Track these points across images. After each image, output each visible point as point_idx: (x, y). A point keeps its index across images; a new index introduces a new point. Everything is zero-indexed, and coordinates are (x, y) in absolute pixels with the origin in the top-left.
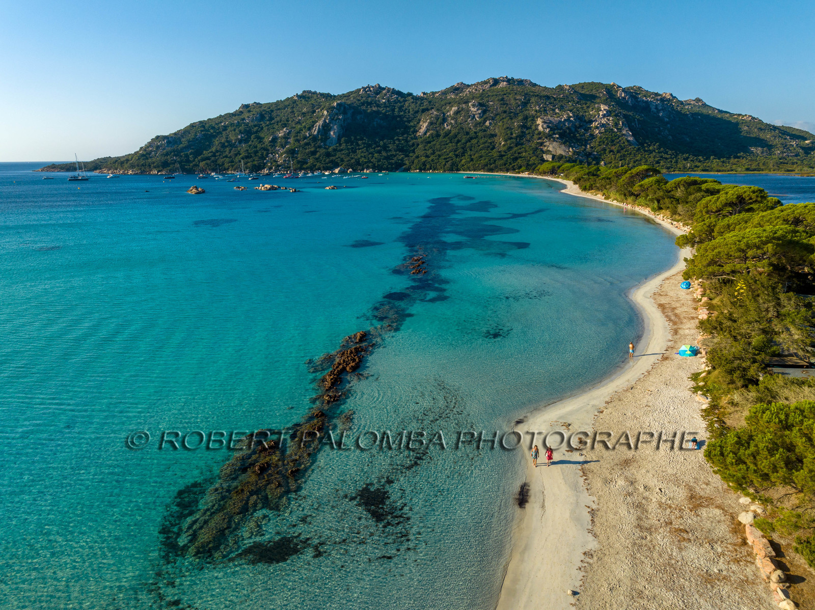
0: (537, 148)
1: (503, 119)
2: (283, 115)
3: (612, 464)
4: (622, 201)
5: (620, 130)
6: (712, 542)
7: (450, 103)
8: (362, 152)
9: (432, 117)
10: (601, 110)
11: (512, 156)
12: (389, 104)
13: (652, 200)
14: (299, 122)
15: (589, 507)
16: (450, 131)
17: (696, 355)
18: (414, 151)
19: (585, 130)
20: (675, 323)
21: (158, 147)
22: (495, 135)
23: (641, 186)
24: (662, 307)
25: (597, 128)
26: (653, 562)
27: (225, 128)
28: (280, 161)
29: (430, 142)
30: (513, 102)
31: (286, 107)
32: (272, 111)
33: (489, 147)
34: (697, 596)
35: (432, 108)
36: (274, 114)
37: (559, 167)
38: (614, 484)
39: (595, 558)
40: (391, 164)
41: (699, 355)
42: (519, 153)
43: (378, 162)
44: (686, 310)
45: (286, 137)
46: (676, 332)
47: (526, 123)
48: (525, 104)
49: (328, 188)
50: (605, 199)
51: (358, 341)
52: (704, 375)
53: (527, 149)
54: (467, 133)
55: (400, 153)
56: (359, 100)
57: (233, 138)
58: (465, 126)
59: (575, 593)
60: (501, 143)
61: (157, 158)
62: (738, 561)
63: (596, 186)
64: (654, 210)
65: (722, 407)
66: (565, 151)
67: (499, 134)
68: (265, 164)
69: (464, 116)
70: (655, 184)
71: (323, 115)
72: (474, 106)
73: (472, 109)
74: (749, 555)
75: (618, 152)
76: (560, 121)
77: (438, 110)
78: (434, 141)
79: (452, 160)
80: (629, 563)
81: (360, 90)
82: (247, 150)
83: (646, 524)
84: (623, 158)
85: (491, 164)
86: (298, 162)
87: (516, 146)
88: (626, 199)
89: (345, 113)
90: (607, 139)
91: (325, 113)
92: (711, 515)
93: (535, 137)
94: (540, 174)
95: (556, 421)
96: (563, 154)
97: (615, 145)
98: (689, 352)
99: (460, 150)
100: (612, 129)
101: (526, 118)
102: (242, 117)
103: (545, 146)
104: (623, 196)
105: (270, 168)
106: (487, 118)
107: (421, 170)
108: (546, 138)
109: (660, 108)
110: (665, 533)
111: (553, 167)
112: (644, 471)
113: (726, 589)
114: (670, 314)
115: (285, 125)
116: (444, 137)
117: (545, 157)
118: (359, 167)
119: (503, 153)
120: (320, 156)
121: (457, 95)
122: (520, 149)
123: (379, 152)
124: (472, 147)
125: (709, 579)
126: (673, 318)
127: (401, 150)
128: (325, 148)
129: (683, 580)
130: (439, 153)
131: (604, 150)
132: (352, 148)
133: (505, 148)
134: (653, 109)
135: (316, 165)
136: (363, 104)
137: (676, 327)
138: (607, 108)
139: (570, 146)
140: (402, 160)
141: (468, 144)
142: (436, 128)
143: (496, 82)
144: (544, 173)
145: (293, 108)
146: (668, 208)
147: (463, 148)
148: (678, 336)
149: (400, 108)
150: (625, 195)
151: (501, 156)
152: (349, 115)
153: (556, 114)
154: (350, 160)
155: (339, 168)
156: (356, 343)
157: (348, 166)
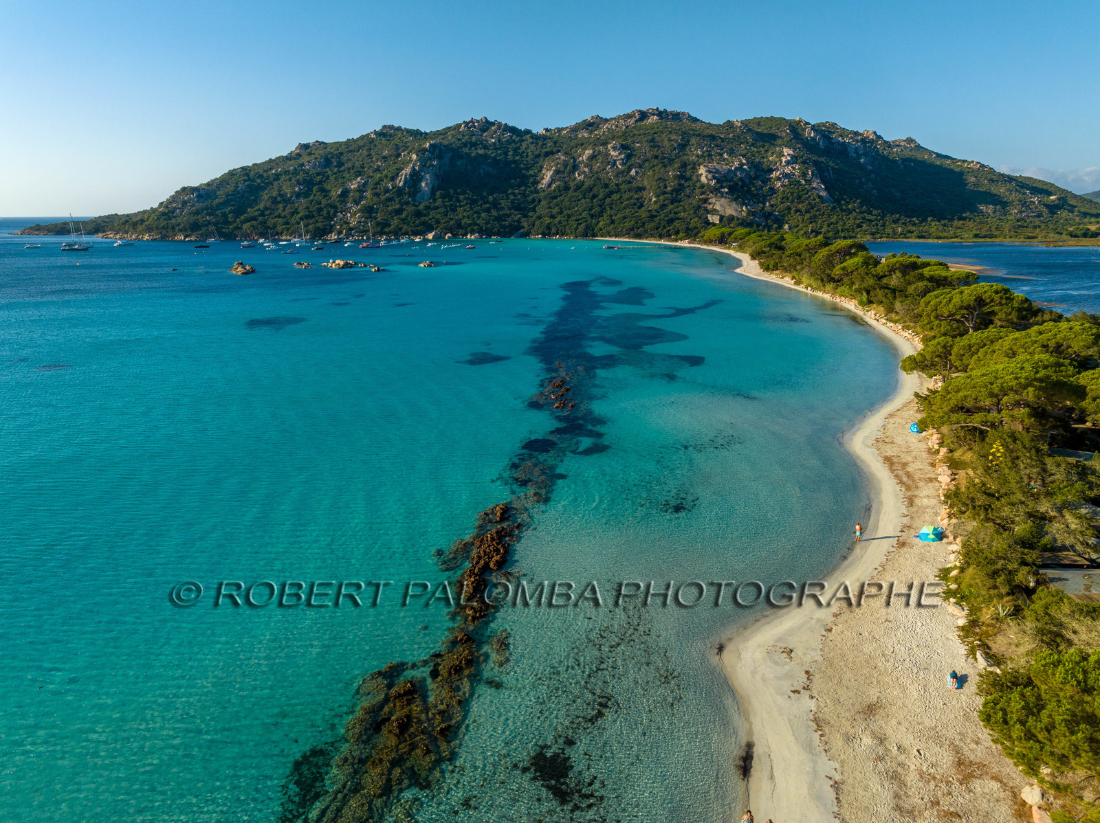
0: (699, 207)
1: (654, 166)
2: (357, 159)
3: (853, 713)
4: (818, 289)
5: (809, 182)
7: (582, 145)
8: (465, 210)
9: (558, 163)
11: (666, 216)
12: (500, 145)
13: (859, 291)
14: (378, 170)
15: (830, 778)
16: (583, 183)
17: (941, 539)
18: (534, 210)
19: (763, 182)
20: (908, 488)
21: (184, 203)
22: (644, 189)
23: (843, 269)
24: (888, 460)
25: (778, 179)
27: (277, 177)
28: (353, 223)
29: (555, 198)
30: (666, 143)
31: (360, 148)
32: (341, 154)
33: (635, 204)
35: (559, 151)
36: (344, 158)
37: (730, 234)
38: (858, 742)
40: (504, 227)
41: (945, 540)
42: (676, 213)
43: (486, 224)
44: (920, 467)
45: (361, 190)
46: (911, 502)
47: (684, 172)
48: (683, 147)
49: (422, 265)
50: (795, 283)
51: (498, 519)
52: (954, 573)
53: (686, 207)
54: (606, 186)
55: (516, 212)
56: (459, 140)
57: (287, 191)
58: (602, 176)
60: (651, 198)
61: (184, 218)
63: (783, 266)
64: (861, 303)
65: (983, 623)
66: (737, 210)
67: (648, 187)
68: (332, 226)
69: (602, 162)
70: (862, 266)
71: (411, 160)
72: (614, 148)
73: (613, 153)
75: (807, 211)
76: (730, 170)
77: (566, 153)
78: (561, 195)
79: (586, 221)
81: (460, 125)
82: (308, 208)
83: (906, 806)
84: (813, 220)
85: (638, 228)
86: (378, 224)
87: (672, 203)
88: (824, 286)
89: (440, 157)
90: (792, 194)
91: (414, 157)
92: (986, 790)
93: (697, 191)
94: (705, 242)
95: (774, 646)
96: (735, 214)
97: (803, 202)
98: (932, 536)
99: (597, 209)
100: (799, 181)
101: (684, 165)
102: (300, 161)
103: (710, 204)
104: (819, 282)
105: (340, 232)
106: (632, 165)
107: (544, 235)
108: (712, 192)
109: (861, 152)
110: (932, 819)
111: (723, 234)
112: (894, 722)
114: (900, 473)
115: (359, 174)
116: (575, 191)
117: (710, 219)
118: (461, 231)
119: (654, 213)
120: (407, 216)
121: (591, 132)
122: (677, 207)
123: (488, 211)
124: (612, 204)
126: (905, 479)
127: (517, 208)
128: (414, 205)
130: (569, 212)
131: (789, 209)
132: (452, 205)
133: (657, 206)
134: (852, 153)
135: (402, 228)
136: (465, 145)
137: (909, 493)
138: (791, 152)
139: (743, 204)
140: (519, 221)
141: (608, 200)
142: (564, 178)
143: (644, 115)
144: (710, 242)
145: (370, 149)
146: (882, 302)
147: (601, 206)
148: (914, 509)
149: (516, 150)
150: (822, 280)
151: (652, 217)
152: (446, 160)
153: (724, 160)
154: (448, 222)
155: (433, 233)
156: (497, 522)
157: (446, 229)
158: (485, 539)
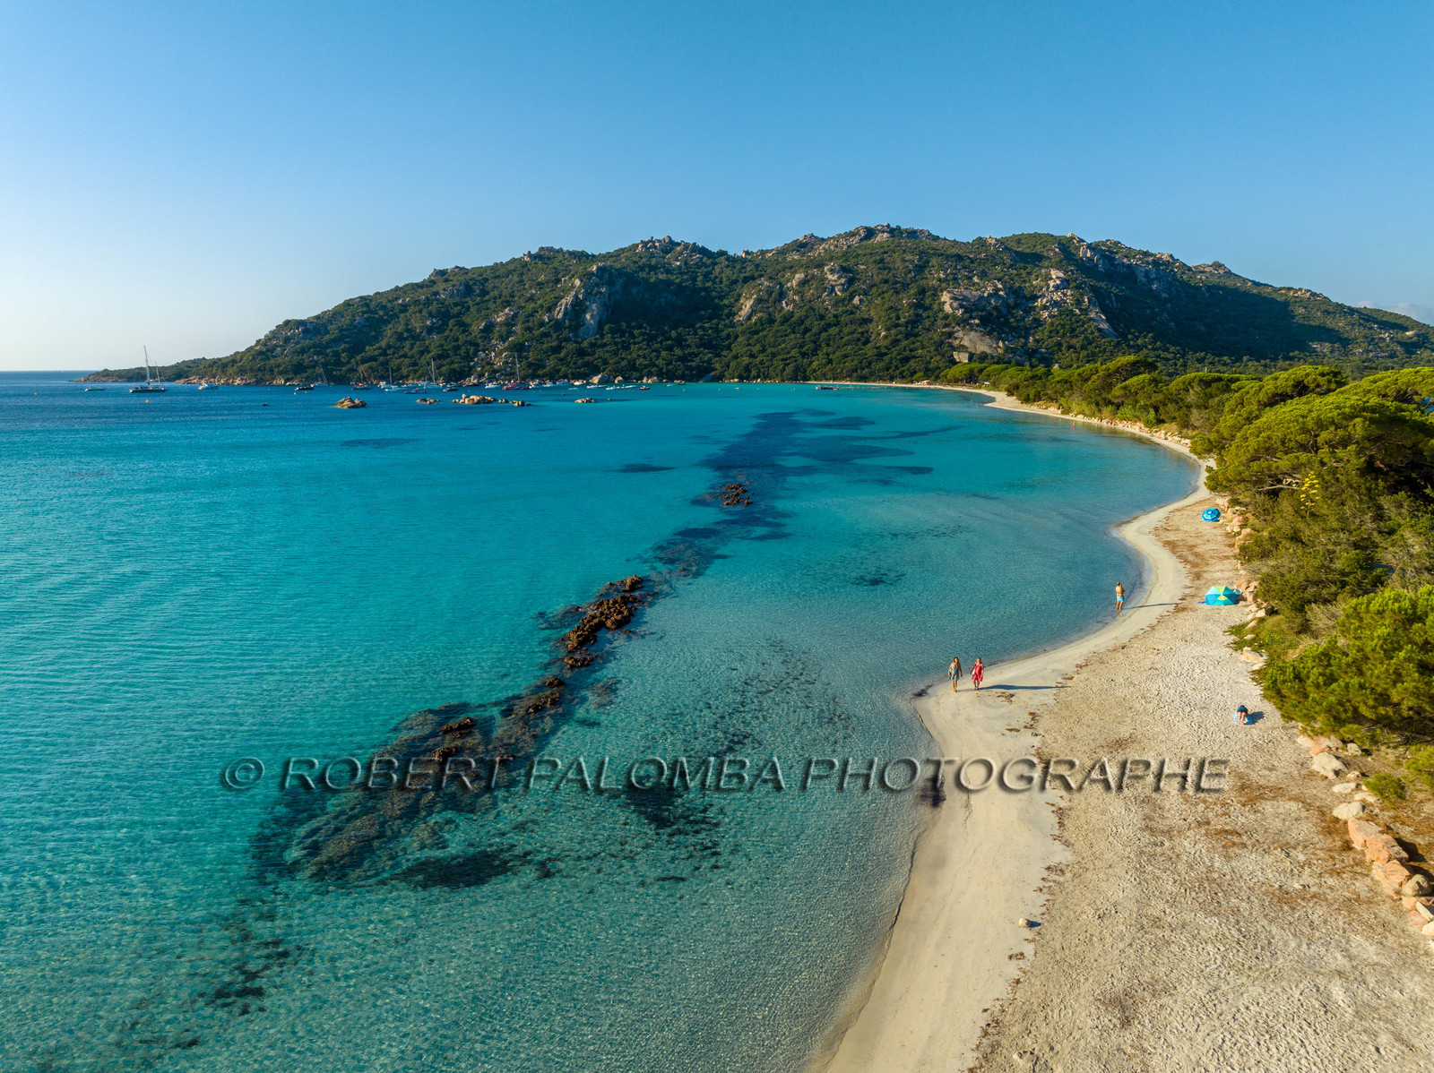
0: (942, 342)
1: (883, 292)
2: (504, 286)
3: (1093, 747)
4: (1093, 415)
5: (1085, 311)
6: (1286, 848)
7: (791, 268)
8: (640, 348)
9: (760, 290)
10: (1051, 279)
11: (899, 354)
12: (686, 269)
13: (1145, 408)
14: (531, 299)
15: (1053, 805)
16: (792, 314)
17: (1236, 602)
18: (729, 348)
19: (1024, 311)
20: (1195, 565)
21: (287, 340)
22: (870, 320)
23: (1125, 388)
24: (1171, 546)
25: (1045, 308)
26: (1176, 877)
27: (404, 308)
28: (499, 364)
29: (757, 332)
30: (899, 264)
31: (510, 273)
32: (486, 280)
33: (859, 340)
34: (1265, 923)
35: (761, 276)
36: (489, 285)
37: (981, 371)
39: (1068, 875)
40: (691, 369)
41: (1242, 603)
42: (911, 350)
43: (667, 365)
44: (1214, 548)
45: (509, 323)
46: (1198, 576)
47: (922, 299)
48: (920, 269)
49: (580, 401)
50: (1062, 413)
51: (627, 588)
52: (1253, 624)
53: (925, 342)
54: (822, 317)
55: (706, 351)
56: (635, 262)
57: (417, 325)
58: (817, 305)
59: (1031, 924)
60: (880, 332)
61: (286, 357)
62: (1338, 874)
63: (1047, 394)
64: (1148, 424)
66: (991, 347)
67: (876, 318)
68: (471, 368)
69: (817, 289)
70: (1150, 385)
71: (573, 287)
72: (832, 271)
73: (830, 277)
74: (1357, 865)
75: (1083, 348)
76: (981, 297)
77: (771, 278)
78: (765, 329)
79: (796, 361)
80: (1132, 880)
81: (637, 245)
82: (442, 345)
83: (1161, 825)
84: (1091, 357)
85: (863, 369)
86: (530, 365)
87: (907, 339)
88: (1100, 411)
89: (610, 283)
90: (1063, 326)
91: (577, 282)
92: (1281, 810)
93: (939, 322)
94: (949, 382)
96: (988, 352)
97: (1077, 336)
98: (1224, 598)
99: (810, 346)
100: (1072, 311)
101: (922, 292)
102: (434, 289)
103: (956, 338)
104: (1093, 406)
105: (481, 376)
106: (855, 291)
107: (741, 378)
108: (958, 324)
109: (1153, 276)
110: (1198, 837)
111: (971, 371)
113: (1318, 913)
114: (1185, 553)
115: (507, 304)
116: (782, 324)
117: (956, 357)
118: (635, 374)
119: (883, 350)
120: (566, 356)
121: (803, 254)
122: (914, 343)
123: (670, 349)
124: (830, 340)
125: (1284, 898)
126: (1191, 558)
127: (707, 345)
128: (576, 342)
129: (1237, 901)
130: (773, 350)
131: (1060, 344)
132: (624, 342)
133: (887, 342)
134: (1141, 278)
135: (559, 370)
136: (642, 269)
137: (1196, 570)
138: (1061, 275)
139: (999, 338)
140: (709, 362)
141: (824, 335)
142: (768, 308)
143: (870, 233)
144: (956, 381)
145: (522, 274)
146: (1174, 418)
147: (814, 342)
148: (1202, 582)
149: (706, 275)
150: (1097, 404)
151: (881, 355)
152: (618, 287)
153: (974, 285)
154: (619, 363)
155: (600, 376)
157: (616, 371)
158: (605, 603)
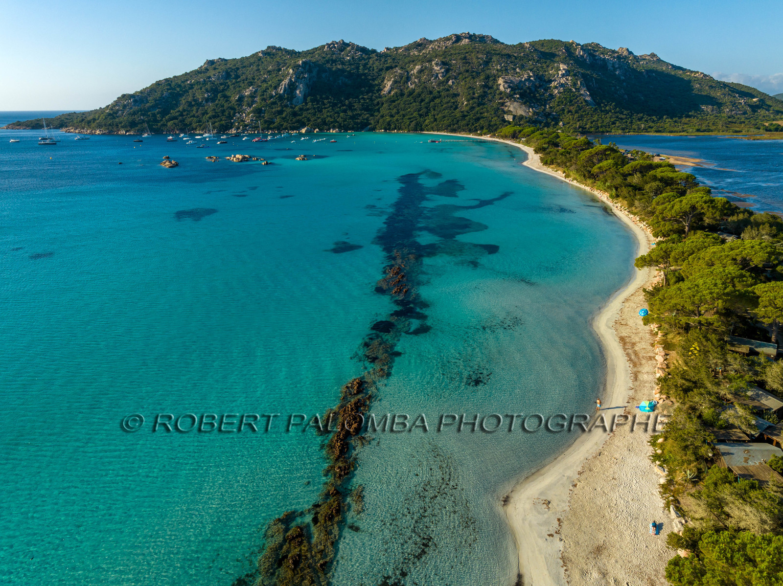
0: (498, 109)
1: (466, 78)
2: (249, 72)
4: (582, 182)
5: (578, 90)
7: (413, 61)
8: (328, 111)
9: (396, 76)
10: (560, 70)
11: (473, 116)
12: (354, 62)
13: (610, 188)
14: (265, 81)
16: (414, 90)
17: (654, 410)
18: (378, 111)
19: (544, 90)
20: (635, 365)
21: (125, 106)
22: (458, 95)
23: (600, 168)
24: (622, 339)
25: (556, 87)
27: (191, 86)
28: (248, 121)
29: (394, 101)
30: (475, 60)
31: (251, 64)
32: (238, 69)
33: (452, 107)
35: (396, 66)
36: (240, 72)
37: (520, 132)
38: (589, 576)
40: (357, 124)
41: (656, 411)
42: (481, 113)
43: (344, 121)
44: (644, 347)
45: (253, 96)
46: (636, 377)
47: (488, 82)
48: (487, 63)
49: (298, 159)
50: (565, 177)
51: (355, 392)
52: (660, 440)
53: (489, 109)
54: (431, 93)
55: (365, 113)
56: (324, 58)
57: (199, 97)
58: (428, 85)
60: (464, 102)
61: (124, 117)
63: (557, 162)
64: (611, 196)
65: (677, 482)
66: (525, 111)
67: (461, 94)
68: (232, 124)
69: (428, 75)
70: (613, 167)
71: (288, 74)
72: (437, 64)
73: (436, 68)
75: (576, 112)
76: (521, 81)
77: (402, 68)
78: (398, 99)
79: (416, 120)
81: (324, 46)
82: (214, 110)
84: (581, 118)
85: (454, 125)
86: (266, 122)
87: (478, 106)
88: (586, 180)
89: (310, 71)
90: (566, 99)
91: (291, 71)
93: (497, 97)
94: (502, 137)
95: (538, 499)
96: (524, 114)
97: (573, 105)
98: (648, 408)
99: (424, 110)
100: (571, 89)
101: (488, 77)
102: (207, 74)
103: (506, 106)
105: (238, 128)
106: (450, 77)
107: (386, 129)
108: (507, 98)
109: (617, 66)
111: (515, 132)
112: (613, 561)
114: (630, 351)
115: (251, 84)
116: (408, 96)
117: (506, 117)
118: (326, 127)
119: (465, 114)
120: (286, 116)
121: (420, 51)
122: (482, 109)
123: (345, 111)
124: (435, 106)
126: (633, 357)
127: (366, 109)
128: (292, 108)
130: (404, 112)
131: (563, 110)
132: (318, 107)
133: (467, 108)
134: (610, 67)
135: (282, 125)
136: (328, 62)
137: (635, 369)
138: (566, 67)
139: (530, 107)
140: (367, 119)
141: (432, 104)
142: (400, 86)
143: (458, 38)
144: (505, 137)
145: (258, 65)
146: (626, 197)
147: (427, 108)
148: (638, 383)
149: (365, 65)
150: (584, 176)
151: (464, 116)
152: (314, 73)
153: (517, 73)
154: (316, 120)
155: (306, 128)
156: (355, 394)
157: (315, 125)
158: (347, 409)
